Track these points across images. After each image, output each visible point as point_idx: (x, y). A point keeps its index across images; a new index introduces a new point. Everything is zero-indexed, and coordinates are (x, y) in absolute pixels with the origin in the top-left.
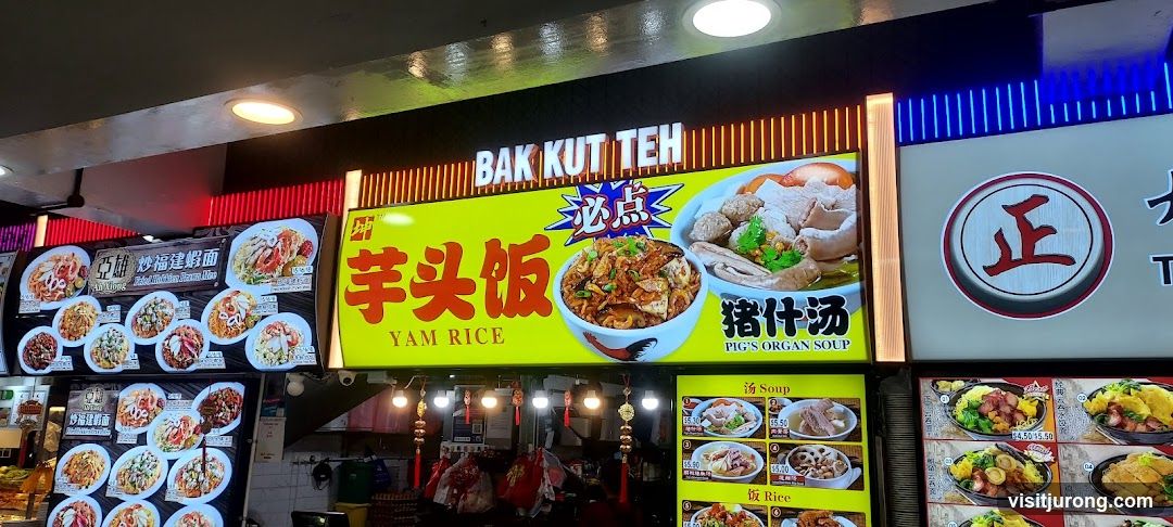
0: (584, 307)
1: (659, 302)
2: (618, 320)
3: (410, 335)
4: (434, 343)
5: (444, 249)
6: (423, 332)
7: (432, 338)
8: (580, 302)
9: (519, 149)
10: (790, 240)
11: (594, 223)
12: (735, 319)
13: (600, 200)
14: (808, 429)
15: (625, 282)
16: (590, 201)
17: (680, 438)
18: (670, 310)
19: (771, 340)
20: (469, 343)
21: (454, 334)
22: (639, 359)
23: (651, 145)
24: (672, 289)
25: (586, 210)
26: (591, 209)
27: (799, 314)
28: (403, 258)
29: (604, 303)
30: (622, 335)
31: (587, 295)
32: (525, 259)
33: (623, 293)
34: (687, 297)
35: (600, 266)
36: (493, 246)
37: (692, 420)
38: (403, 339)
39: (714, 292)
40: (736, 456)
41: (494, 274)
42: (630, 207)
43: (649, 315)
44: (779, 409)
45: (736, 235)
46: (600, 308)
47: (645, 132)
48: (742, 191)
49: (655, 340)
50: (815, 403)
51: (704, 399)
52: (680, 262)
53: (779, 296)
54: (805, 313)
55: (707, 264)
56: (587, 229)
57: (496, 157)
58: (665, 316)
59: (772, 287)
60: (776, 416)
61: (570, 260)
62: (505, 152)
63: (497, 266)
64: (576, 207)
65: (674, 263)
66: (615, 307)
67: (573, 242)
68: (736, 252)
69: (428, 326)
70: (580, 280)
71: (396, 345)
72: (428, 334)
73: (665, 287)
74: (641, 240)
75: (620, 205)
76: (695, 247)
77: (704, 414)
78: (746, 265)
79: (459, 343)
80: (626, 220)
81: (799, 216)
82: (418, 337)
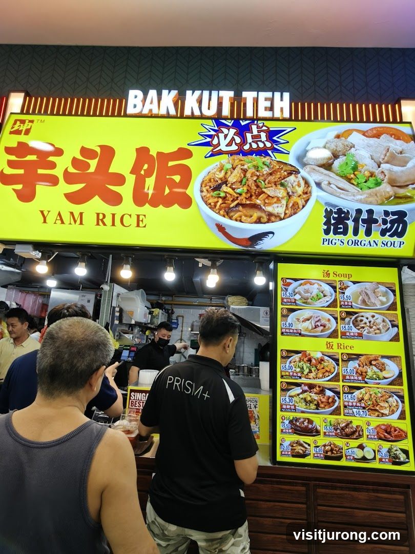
0: (219, 204)
1: (279, 205)
2: (246, 216)
3: (59, 214)
4: (81, 223)
5: (98, 150)
6: (72, 213)
7: (80, 219)
8: (216, 200)
9: (165, 92)
10: (374, 170)
11: (229, 144)
12: (333, 222)
13: (233, 131)
14: (364, 302)
15: (254, 187)
16: (225, 131)
17: (280, 306)
18: (287, 212)
19: (354, 238)
20: (113, 224)
21: (101, 217)
22: (258, 247)
23: (268, 104)
24: (290, 196)
25: (221, 136)
26: (226, 136)
27: (376, 221)
28: (59, 152)
29: (236, 202)
30: (247, 228)
31: (222, 195)
32: (171, 164)
33: (251, 196)
34: (301, 202)
35: (233, 174)
36: (143, 153)
37: (288, 294)
38: (51, 218)
39: (320, 201)
40: (318, 319)
41: (142, 172)
42: (256, 138)
43: (270, 215)
44: (345, 288)
45: (337, 164)
46: (232, 205)
47: (263, 95)
48: (338, 137)
49: (273, 233)
50: (368, 285)
51: (296, 280)
52: (297, 177)
53: (365, 208)
54: (380, 221)
55: (316, 181)
56: (223, 147)
57: (145, 94)
58: (282, 216)
59: (360, 201)
60: (344, 293)
61: (210, 168)
62: (153, 93)
63: (146, 167)
64: (213, 133)
65: (292, 178)
66: (244, 205)
67: (212, 155)
68: (337, 175)
69: (77, 209)
70: (217, 184)
71: (45, 222)
72: (77, 215)
73: (285, 194)
74: (267, 160)
75: (249, 136)
76: (308, 168)
77: (296, 291)
78: (344, 184)
79: (104, 224)
80: (254, 146)
81: (380, 156)
82: (66, 217)
